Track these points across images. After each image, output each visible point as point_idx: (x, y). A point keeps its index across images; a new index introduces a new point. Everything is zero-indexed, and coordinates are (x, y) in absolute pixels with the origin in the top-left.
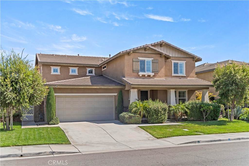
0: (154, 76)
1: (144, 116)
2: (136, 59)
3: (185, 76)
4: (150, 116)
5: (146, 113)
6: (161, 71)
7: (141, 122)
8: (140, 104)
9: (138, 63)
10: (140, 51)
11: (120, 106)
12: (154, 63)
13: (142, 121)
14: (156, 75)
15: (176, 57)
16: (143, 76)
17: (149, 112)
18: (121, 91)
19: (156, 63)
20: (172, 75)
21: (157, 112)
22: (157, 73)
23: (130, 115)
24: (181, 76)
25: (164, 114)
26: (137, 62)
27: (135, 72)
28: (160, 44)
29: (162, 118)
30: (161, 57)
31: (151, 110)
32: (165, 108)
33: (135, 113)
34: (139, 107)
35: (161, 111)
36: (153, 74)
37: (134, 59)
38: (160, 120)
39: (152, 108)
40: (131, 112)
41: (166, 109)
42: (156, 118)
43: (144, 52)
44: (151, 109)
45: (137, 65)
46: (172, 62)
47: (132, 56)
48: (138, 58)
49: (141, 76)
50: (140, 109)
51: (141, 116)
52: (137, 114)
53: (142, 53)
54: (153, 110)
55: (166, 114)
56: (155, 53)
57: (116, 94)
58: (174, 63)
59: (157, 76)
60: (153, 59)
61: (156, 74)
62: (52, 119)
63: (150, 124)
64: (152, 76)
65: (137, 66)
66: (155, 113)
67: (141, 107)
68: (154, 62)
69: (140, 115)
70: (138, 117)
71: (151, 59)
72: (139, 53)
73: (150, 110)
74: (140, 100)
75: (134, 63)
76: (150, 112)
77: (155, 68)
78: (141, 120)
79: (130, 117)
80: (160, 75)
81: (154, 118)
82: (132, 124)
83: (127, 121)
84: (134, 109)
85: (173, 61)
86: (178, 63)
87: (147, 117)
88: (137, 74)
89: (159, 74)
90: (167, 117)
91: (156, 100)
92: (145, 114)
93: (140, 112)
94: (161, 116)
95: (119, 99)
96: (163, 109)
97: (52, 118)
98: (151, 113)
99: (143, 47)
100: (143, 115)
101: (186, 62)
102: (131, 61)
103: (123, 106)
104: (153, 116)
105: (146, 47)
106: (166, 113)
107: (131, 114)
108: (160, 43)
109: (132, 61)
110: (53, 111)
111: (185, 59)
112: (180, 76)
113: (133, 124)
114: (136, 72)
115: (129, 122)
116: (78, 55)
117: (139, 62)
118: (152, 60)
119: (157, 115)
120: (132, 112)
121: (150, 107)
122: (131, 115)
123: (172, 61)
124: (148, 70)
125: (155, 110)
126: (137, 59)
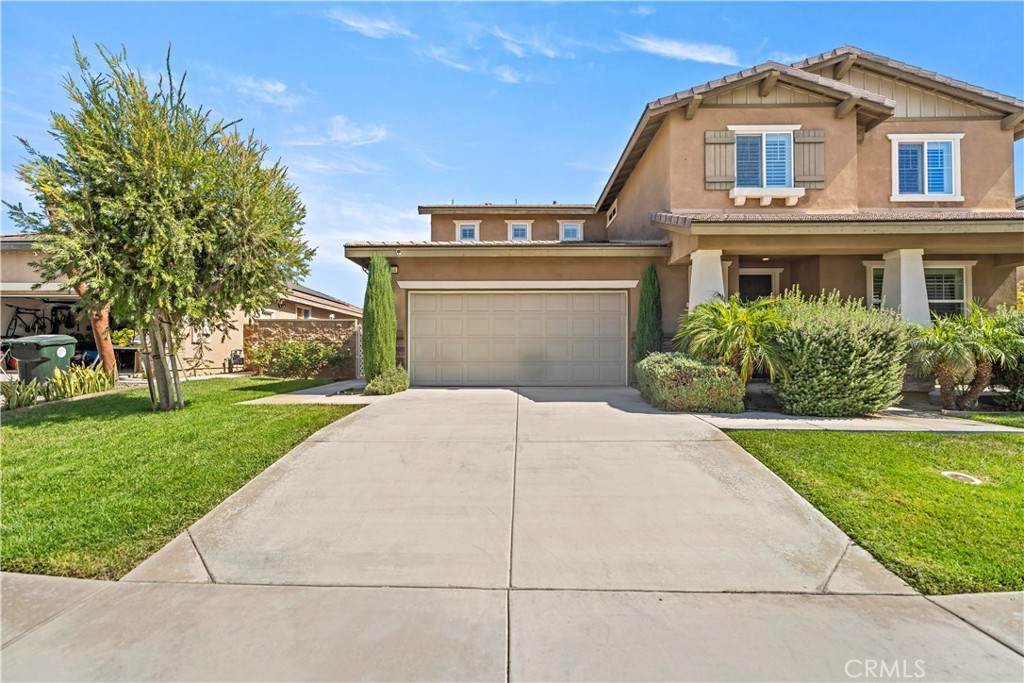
0: (803, 201)
1: (760, 375)
2: (717, 134)
3: (962, 199)
4: (793, 377)
5: (770, 356)
6: (836, 180)
7: (741, 405)
8: (738, 316)
9: (731, 146)
10: (740, 99)
11: (647, 331)
12: (806, 146)
13: (748, 398)
14: (812, 198)
15: (914, 120)
16: (754, 202)
17: (787, 355)
18: (653, 270)
19: (812, 146)
20: (892, 199)
21: (836, 351)
22: (819, 186)
23: (679, 367)
24: (939, 203)
25: (882, 368)
26: (723, 147)
27: (712, 187)
28: (835, 62)
29: (872, 390)
30: (837, 116)
31: (802, 342)
32: (886, 333)
33: (710, 355)
34: (730, 328)
35: (866, 346)
36: (801, 192)
37: (712, 133)
38: (858, 401)
39: (809, 327)
40: (686, 352)
41: (893, 339)
42: (834, 387)
43: (756, 100)
44: (799, 336)
45: (723, 159)
46: (890, 141)
47: (703, 119)
48: (730, 128)
49: (740, 201)
50: (737, 336)
51: (739, 373)
52: (718, 364)
53: (746, 106)
54: (813, 340)
55: (895, 368)
56: (807, 102)
57: (633, 284)
58: (900, 145)
59: (819, 200)
60: (798, 127)
61: (814, 194)
62: (379, 373)
63: (792, 414)
64: (793, 202)
65: (727, 163)
66: (826, 361)
67: (740, 325)
68: (808, 140)
69: (739, 368)
70: (727, 380)
71: (789, 129)
72: (732, 106)
73: (795, 340)
74: (737, 294)
75: (710, 149)
76: (792, 350)
77: (806, 169)
78: (741, 392)
79: (683, 377)
80: (834, 197)
81: (817, 389)
82: (691, 410)
83: (664, 394)
84: (704, 338)
85: (896, 139)
86: (921, 145)
87: (777, 381)
88: (724, 194)
89: (828, 191)
90: (896, 385)
91: (827, 295)
92: (765, 364)
93: (738, 352)
94: (865, 375)
95: (642, 300)
96: (875, 338)
97: (377, 369)
98: (804, 358)
99: (749, 74)
100: (752, 370)
101: (962, 136)
102: (698, 142)
103: (660, 331)
104: (811, 373)
105: (767, 75)
106: (897, 357)
107: (684, 360)
108: (831, 59)
109: (701, 141)
110: (379, 343)
111: (957, 122)
112: (933, 203)
113: (697, 412)
114: (718, 186)
115: (677, 400)
116: (555, 202)
117: (733, 143)
118: (794, 132)
119: (840, 370)
120: (695, 348)
121: (796, 325)
122: (687, 364)
123: (890, 136)
124: (777, 180)
125: (827, 342)
126: (723, 134)
